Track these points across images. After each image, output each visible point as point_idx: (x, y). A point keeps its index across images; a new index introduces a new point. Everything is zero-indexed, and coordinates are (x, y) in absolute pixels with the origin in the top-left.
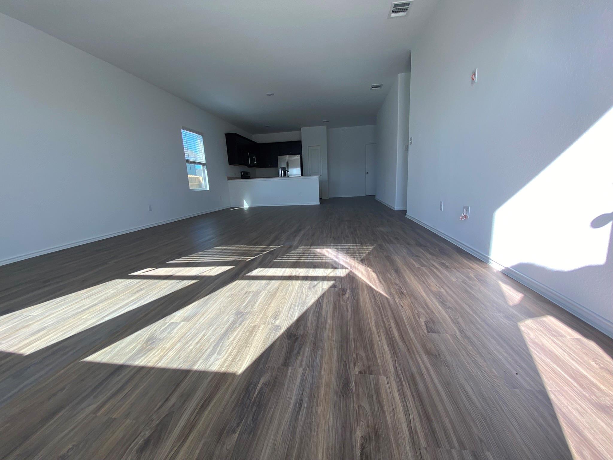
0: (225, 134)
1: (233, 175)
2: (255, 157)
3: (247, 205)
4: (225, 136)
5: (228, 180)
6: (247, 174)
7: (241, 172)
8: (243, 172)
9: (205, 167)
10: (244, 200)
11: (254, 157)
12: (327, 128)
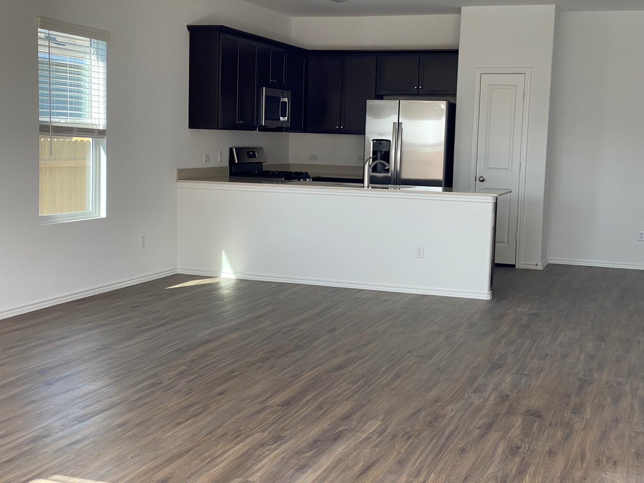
0: (190, 28)
1: (201, 163)
2: (286, 100)
3: (232, 272)
4: (186, 35)
5: (176, 182)
6: (254, 156)
7: (231, 150)
8: (236, 149)
9: (104, 141)
10: (223, 252)
11: (282, 100)
12: (559, 12)
